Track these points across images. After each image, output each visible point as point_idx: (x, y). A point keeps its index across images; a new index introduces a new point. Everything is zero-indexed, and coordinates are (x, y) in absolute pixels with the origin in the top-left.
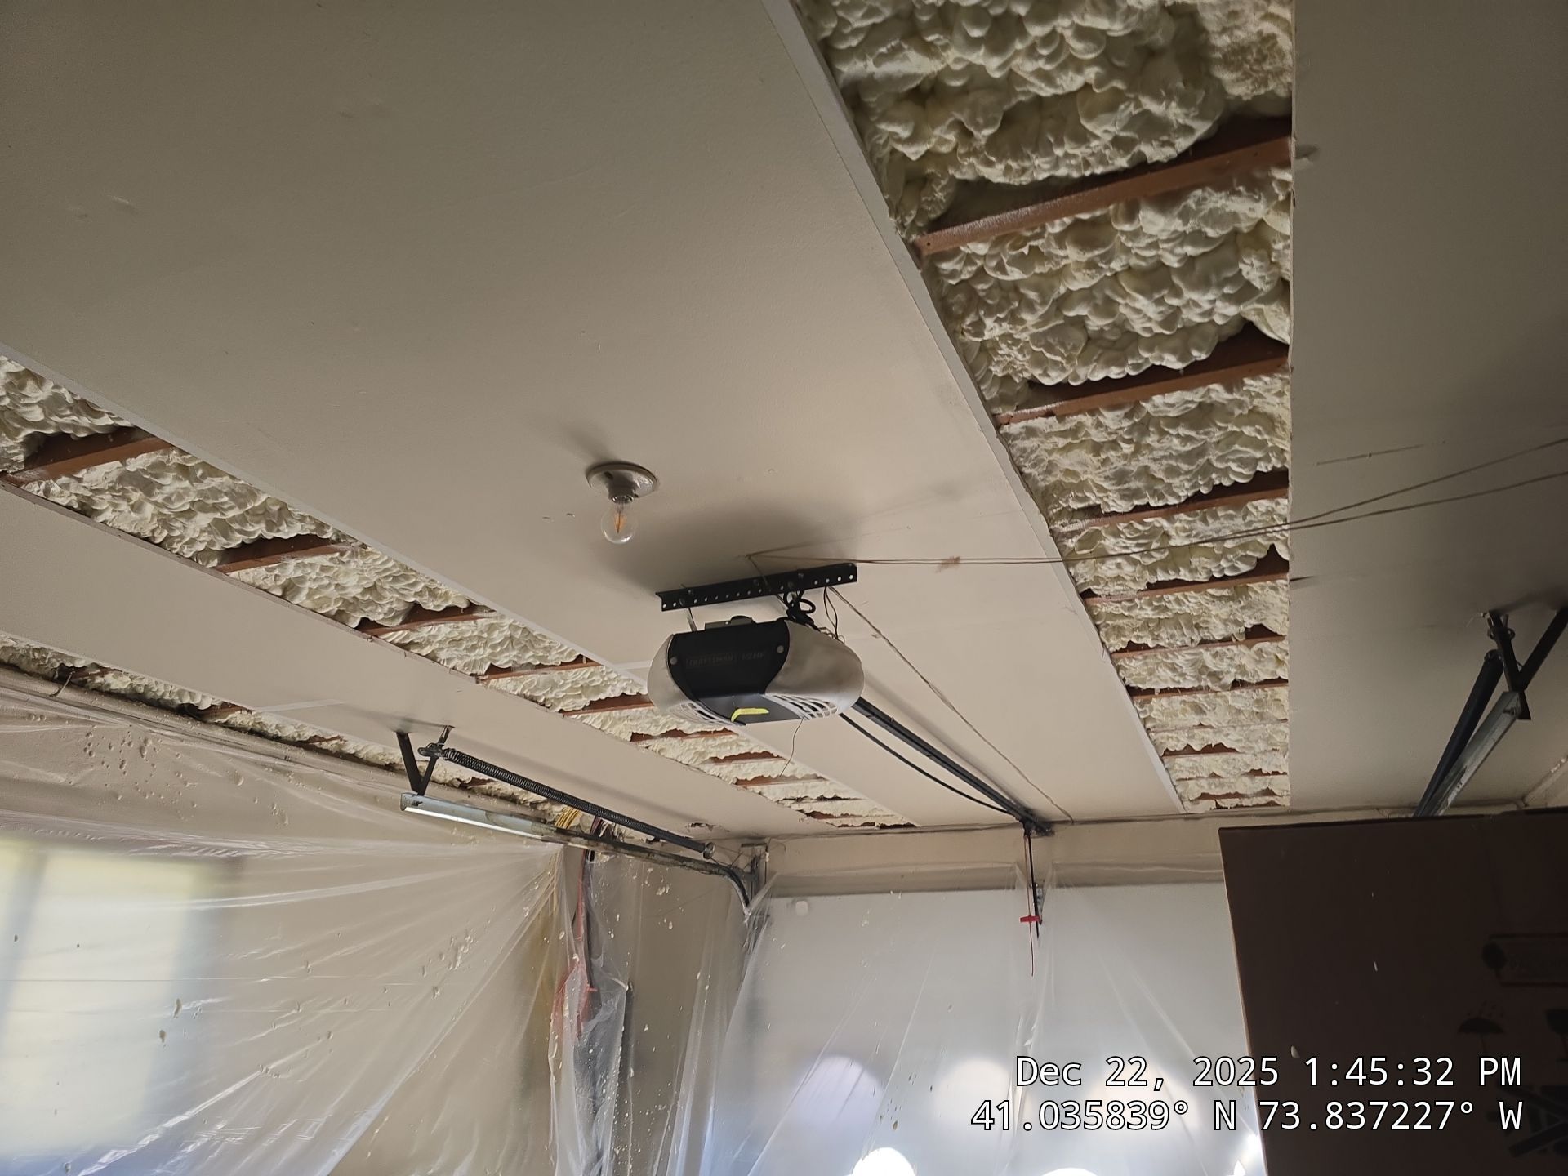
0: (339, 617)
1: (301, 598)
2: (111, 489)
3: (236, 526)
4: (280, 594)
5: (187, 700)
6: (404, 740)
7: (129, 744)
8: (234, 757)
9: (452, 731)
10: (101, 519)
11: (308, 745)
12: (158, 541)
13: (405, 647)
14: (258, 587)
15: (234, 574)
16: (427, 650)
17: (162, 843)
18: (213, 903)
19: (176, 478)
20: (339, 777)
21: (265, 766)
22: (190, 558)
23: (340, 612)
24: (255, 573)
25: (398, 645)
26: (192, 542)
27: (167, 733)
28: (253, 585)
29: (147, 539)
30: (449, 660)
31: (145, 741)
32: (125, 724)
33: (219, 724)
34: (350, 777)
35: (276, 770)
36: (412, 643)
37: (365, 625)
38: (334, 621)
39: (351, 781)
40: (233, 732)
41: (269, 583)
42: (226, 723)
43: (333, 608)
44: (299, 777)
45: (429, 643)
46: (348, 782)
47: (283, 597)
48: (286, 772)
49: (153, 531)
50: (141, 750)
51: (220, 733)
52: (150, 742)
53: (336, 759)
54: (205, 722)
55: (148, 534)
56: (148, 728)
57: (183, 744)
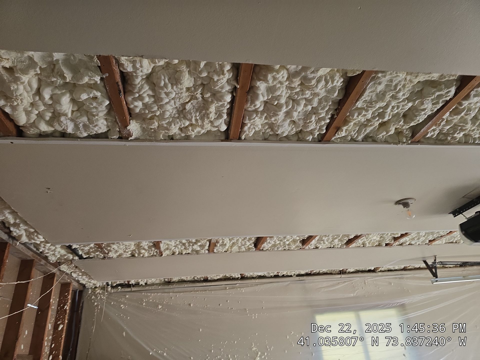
0: (379, 245)
1: (368, 245)
2: (317, 243)
3: (342, 239)
4: (363, 246)
5: (368, 269)
6: (425, 262)
7: (362, 283)
8: (388, 278)
9: (437, 256)
10: (320, 248)
11: (405, 269)
12: (332, 247)
13: (401, 245)
14: (357, 247)
15: (350, 246)
16: (408, 243)
17: (381, 305)
18: (404, 317)
19: (325, 237)
20: (419, 275)
21: (397, 278)
22: (340, 247)
23: (379, 244)
24: (354, 245)
25: (399, 245)
26: (338, 244)
27: (369, 277)
28: (356, 247)
29: (330, 248)
30: (416, 243)
31: (365, 281)
32: (359, 278)
33: (379, 271)
34: (422, 274)
35: (400, 278)
36: (402, 243)
37: (387, 245)
38: (379, 247)
39: (423, 275)
40: (383, 272)
41: (359, 245)
42: (381, 271)
43: (377, 243)
44: (407, 278)
45: (407, 242)
46: (422, 275)
47: (363, 247)
48: (403, 278)
49: (330, 245)
50: (365, 283)
51: (380, 274)
52: (366, 281)
53: (414, 271)
54: (375, 272)
55: (330, 247)
56: (364, 278)
57: (373, 279)
